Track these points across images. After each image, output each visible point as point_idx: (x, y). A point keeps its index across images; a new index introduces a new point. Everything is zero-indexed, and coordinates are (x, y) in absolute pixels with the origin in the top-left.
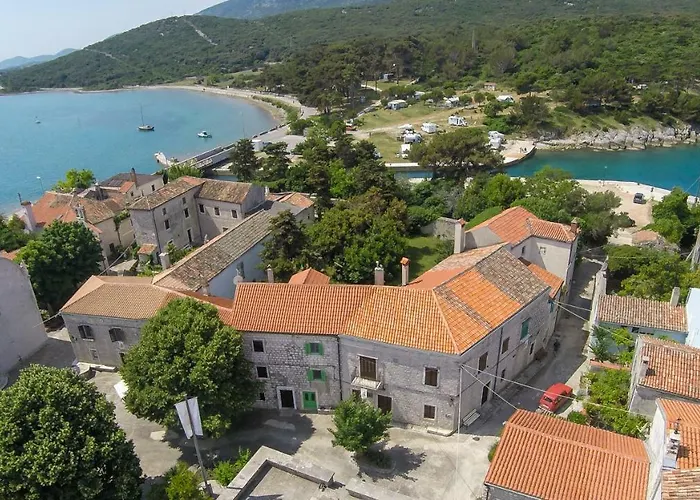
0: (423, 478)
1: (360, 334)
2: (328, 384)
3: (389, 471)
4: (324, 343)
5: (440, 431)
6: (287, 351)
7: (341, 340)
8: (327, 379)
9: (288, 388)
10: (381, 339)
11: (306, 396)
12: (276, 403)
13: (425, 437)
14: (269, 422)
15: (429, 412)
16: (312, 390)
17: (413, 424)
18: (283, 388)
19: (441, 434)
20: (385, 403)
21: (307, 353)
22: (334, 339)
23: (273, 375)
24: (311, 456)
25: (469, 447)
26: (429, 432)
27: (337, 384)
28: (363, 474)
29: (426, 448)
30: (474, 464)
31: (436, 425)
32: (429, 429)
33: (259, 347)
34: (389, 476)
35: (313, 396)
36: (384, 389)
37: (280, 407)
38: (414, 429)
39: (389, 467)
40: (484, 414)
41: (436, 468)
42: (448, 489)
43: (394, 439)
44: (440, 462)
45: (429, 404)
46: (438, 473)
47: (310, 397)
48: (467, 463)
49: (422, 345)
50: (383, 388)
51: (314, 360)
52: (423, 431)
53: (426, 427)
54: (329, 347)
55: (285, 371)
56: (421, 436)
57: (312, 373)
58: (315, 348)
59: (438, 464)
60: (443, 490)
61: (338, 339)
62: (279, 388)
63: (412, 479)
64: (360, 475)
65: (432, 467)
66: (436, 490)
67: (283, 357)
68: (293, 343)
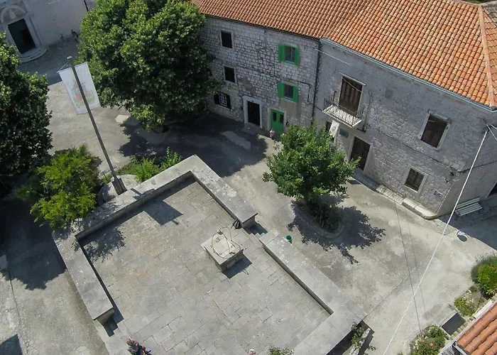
0: (370, 262)
1: (349, 43)
2: (299, 106)
3: (329, 235)
4: (301, 48)
5: (419, 209)
6: (258, 51)
7: (324, 48)
8: (299, 99)
9: (256, 101)
10: (377, 55)
11: (274, 115)
12: (242, 115)
13: (398, 211)
14: (228, 134)
15: (414, 180)
16: (281, 110)
17: (387, 187)
18: (250, 100)
19: (420, 214)
20: (360, 149)
21: (280, 59)
22: (315, 44)
23: (240, 80)
24: (249, 184)
25: (449, 244)
26: (404, 204)
27: (309, 109)
28: (295, 228)
29: (392, 223)
30: (449, 270)
31: (417, 200)
32: (407, 201)
33: (227, 40)
34: (325, 242)
35: (282, 117)
36: (363, 131)
37: (246, 121)
38: (387, 195)
39: (332, 230)
40: (487, 209)
41: (393, 255)
42: (397, 291)
43: (353, 198)
44: (402, 250)
45: (417, 169)
46: (392, 264)
47: (278, 117)
48: (438, 265)
49: (438, 79)
50: (363, 128)
51: (288, 70)
52: (398, 201)
53: (404, 197)
54: (307, 55)
55: (253, 78)
56: (392, 206)
57: (283, 87)
58: (290, 55)
59: (398, 250)
60: (389, 289)
61: (320, 46)
62: (246, 99)
63: (352, 257)
64: (290, 226)
65: (388, 252)
66: (379, 286)
67: (253, 60)
68: (265, 42)
